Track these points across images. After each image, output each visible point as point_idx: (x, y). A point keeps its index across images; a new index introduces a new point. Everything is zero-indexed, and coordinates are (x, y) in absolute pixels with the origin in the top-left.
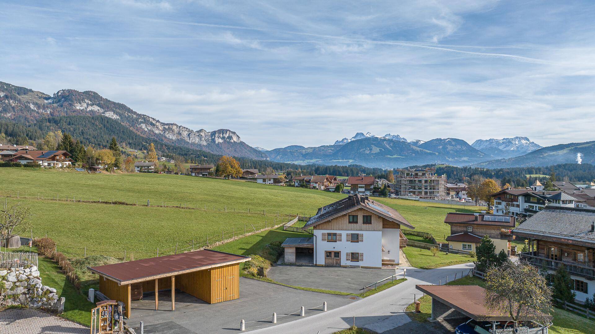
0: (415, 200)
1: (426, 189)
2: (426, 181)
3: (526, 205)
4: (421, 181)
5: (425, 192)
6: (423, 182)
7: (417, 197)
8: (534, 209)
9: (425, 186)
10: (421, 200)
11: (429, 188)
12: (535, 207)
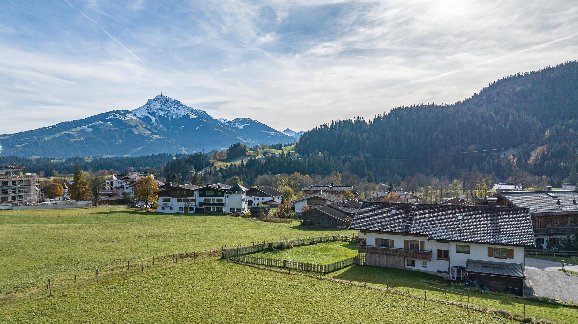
0: (6, 210)
1: (14, 192)
2: (14, 183)
3: (202, 199)
4: (7, 182)
5: (13, 197)
6: (10, 184)
7: (9, 205)
8: (212, 202)
9: (13, 189)
10: (14, 208)
11: (17, 192)
12: (212, 199)
